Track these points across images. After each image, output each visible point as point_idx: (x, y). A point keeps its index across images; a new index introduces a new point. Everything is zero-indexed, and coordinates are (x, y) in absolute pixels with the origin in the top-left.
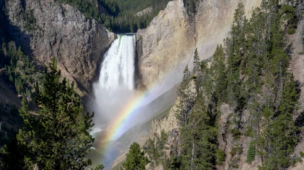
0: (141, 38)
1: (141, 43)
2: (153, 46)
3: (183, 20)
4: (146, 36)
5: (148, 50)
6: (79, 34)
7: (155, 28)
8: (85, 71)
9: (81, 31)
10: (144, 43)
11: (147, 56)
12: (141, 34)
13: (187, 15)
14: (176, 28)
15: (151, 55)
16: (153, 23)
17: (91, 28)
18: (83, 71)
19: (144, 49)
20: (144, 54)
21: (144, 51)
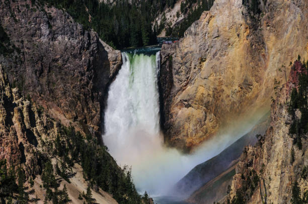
0: (169, 57)
1: (171, 66)
2: (193, 71)
3: (243, 28)
4: (179, 55)
5: (183, 78)
6: (75, 56)
7: (194, 41)
8: (87, 117)
9: (76, 51)
10: (176, 66)
11: (182, 89)
12: (169, 51)
13: (248, 18)
14: (232, 40)
15: (189, 87)
16: (191, 33)
17: (89, 44)
18: (85, 118)
19: (175, 78)
20: (177, 86)
21: (175, 80)
